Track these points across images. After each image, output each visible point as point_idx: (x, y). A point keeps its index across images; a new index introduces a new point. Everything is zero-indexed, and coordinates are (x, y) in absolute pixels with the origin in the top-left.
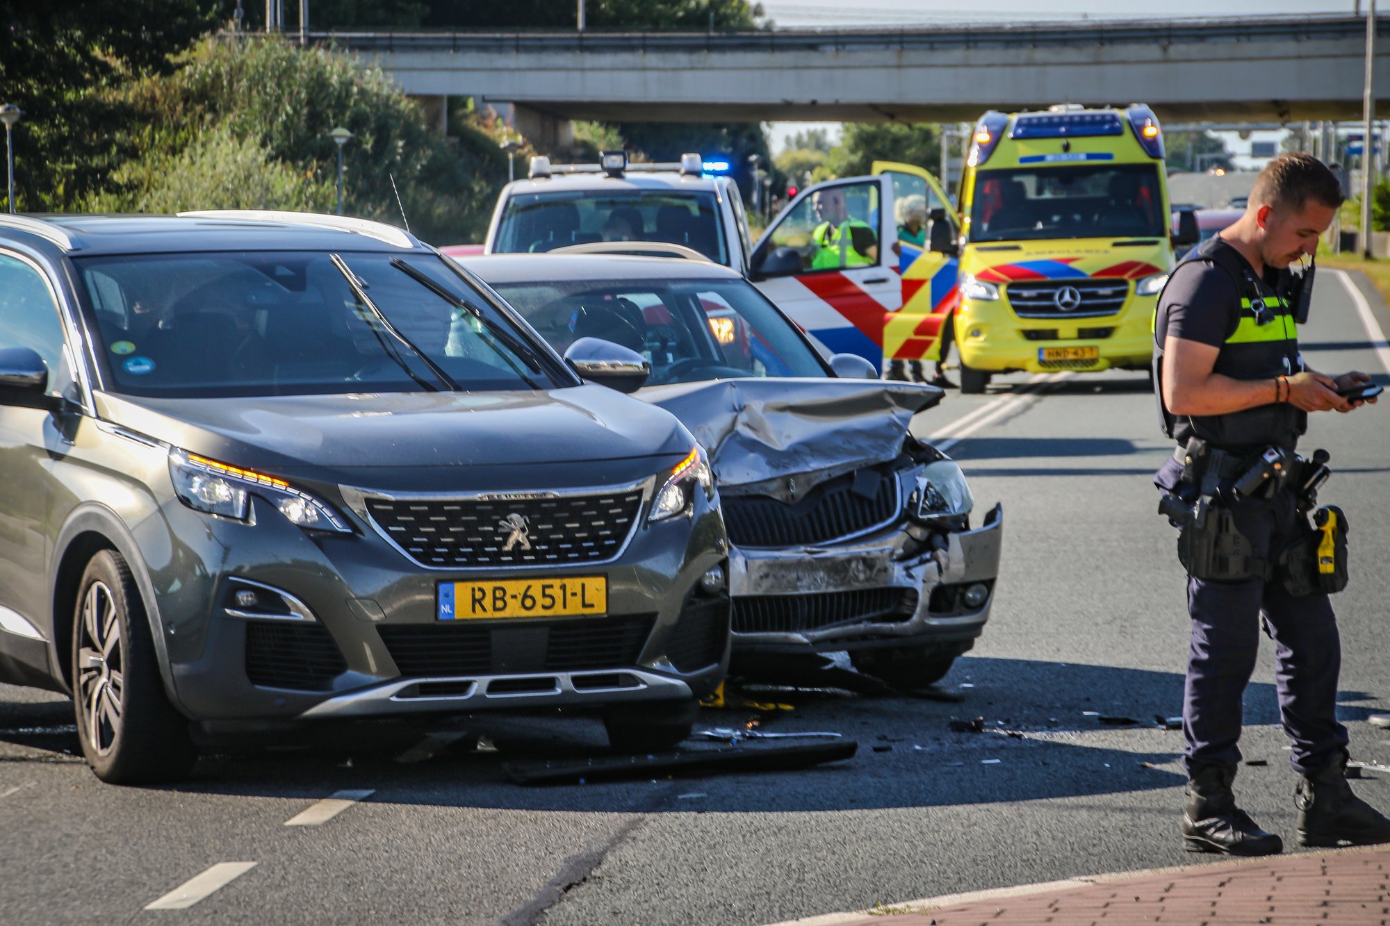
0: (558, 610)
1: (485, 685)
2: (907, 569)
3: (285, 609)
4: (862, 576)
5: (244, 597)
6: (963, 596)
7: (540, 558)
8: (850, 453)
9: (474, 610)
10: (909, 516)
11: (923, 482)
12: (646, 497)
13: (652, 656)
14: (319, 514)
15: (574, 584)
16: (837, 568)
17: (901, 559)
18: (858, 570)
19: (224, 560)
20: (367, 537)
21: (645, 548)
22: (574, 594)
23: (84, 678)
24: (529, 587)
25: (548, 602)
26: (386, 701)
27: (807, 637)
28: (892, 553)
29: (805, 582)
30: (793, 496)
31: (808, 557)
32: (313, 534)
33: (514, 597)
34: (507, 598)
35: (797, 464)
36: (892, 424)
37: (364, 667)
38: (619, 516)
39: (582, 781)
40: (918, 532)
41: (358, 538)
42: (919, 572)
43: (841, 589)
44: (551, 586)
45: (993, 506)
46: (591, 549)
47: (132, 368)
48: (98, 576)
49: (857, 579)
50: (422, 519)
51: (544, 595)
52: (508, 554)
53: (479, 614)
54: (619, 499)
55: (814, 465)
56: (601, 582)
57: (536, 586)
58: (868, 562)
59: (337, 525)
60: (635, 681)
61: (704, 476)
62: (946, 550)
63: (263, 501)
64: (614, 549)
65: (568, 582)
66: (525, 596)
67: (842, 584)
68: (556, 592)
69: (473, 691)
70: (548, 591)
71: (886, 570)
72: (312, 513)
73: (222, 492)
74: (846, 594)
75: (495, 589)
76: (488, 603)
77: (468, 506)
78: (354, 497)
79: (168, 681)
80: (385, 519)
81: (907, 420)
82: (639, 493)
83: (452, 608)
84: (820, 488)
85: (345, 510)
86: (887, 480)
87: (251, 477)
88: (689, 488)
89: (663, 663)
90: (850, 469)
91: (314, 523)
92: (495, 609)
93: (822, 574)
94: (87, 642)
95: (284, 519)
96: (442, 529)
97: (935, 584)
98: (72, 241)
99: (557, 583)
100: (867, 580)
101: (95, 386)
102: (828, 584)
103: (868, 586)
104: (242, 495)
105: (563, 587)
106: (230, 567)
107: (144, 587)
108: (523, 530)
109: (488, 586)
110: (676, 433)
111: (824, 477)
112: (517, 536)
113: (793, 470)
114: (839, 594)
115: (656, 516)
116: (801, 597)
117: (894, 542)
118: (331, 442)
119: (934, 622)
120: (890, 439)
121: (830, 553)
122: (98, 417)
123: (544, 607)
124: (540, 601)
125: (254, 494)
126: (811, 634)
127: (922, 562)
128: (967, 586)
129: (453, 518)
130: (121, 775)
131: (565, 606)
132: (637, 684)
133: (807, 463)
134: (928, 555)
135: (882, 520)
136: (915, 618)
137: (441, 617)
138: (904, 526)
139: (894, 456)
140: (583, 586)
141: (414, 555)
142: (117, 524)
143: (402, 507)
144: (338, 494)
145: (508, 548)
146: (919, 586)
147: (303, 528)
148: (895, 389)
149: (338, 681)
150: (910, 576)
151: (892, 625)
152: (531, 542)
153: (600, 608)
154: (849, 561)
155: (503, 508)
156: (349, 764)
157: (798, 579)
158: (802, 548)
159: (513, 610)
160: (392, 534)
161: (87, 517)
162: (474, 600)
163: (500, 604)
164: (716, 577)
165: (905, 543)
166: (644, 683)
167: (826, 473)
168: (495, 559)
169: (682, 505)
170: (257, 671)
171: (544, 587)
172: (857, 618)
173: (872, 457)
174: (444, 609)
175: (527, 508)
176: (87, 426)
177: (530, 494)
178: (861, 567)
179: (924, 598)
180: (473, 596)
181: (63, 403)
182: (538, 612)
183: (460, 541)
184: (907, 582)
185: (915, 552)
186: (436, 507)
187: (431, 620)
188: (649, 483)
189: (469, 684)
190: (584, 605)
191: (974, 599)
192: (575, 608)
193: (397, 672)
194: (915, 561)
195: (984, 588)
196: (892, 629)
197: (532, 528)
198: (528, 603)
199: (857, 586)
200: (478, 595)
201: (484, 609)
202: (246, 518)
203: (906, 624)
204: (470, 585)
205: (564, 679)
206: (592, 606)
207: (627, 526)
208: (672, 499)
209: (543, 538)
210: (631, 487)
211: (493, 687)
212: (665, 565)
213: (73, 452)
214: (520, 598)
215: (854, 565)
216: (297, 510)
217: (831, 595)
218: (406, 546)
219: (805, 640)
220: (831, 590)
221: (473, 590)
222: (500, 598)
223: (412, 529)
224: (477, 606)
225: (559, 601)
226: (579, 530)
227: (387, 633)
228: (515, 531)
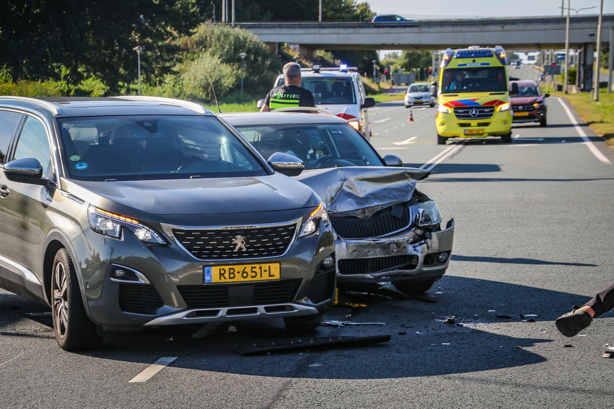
0: (258, 278)
1: (226, 311)
2: (414, 247)
3: (137, 278)
4: (395, 250)
5: (119, 273)
6: (438, 257)
7: (251, 255)
8: (391, 198)
9: (220, 279)
10: (415, 225)
11: (421, 211)
12: (298, 228)
13: (301, 297)
14: (152, 236)
15: (265, 266)
16: (385, 247)
17: (412, 243)
18: (393, 247)
19: (111, 255)
20: (173, 246)
21: (298, 249)
22: (265, 271)
23: (55, 303)
24: (245, 268)
25: (254, 274)
26: (181, 319)
27: (372, 276)
28: (408, 241)
29: (371, 253)
30: (366, 216)
31: (373, 242)
32: (149, 245)
33: (238, 272)
34: (235, 273)
35: (368, 204)
36: (408, 186)
37: (172, 304)
38: (286, 235)
39: (269, 353)
40: (419, 232)
41: (169, 246)
42: (419, 248)
43: (386, 256)
44: (255, 268)
45: (451, 219)
46: (273, 250)
47: (78, 167)
48: (60, 261)
49: (393, 252)
50: (197, 238)
51: (252, 272)
52: (236, 253)
53: (223, 280)
54: (286, 228)
55: (375, 204)
56: (278, 265)
57: (248, 268)
58: (398, 244)
59: (160, 240)
60: (293, 308)
61: (325, 216)
62: (431, 239)
63: (127, 230)
64: (283, 250)
65: (263, 265)
66: (243, 272)
67: (387, 254)
68: (257, 270)
69: (220, 314)
70: (254, 270)
71: (405, 247)
72: (149, 235)
73: (110, 225)
74: (389, 257)
75: (230, 269)
76: (227, 275)
77: (218, 232)
78: (167, 228)
79: (87, 308)
80: (181, 238)
81: (414, 184)
82: (295, 225)
83: (211, 277)
84: (378, 213)
85: (164, 234)
86: (406, 210)
87: (122, 218)
88: (318, 221)
89: (305, 300)
90: (391, 205)
91: (149, 239)
92: (230, 278)
93: (378, 249)
94: (56, 288)
95: (136, 237)
96: (206, 243)
97: (426, 253)
98: (58, 111)
99: (258, 266)
100: (398, 252)
101: (61, 175)
102: (381, 254)
103: (398, 254)
104: (118, 227)
105: (261, 268)
106: (115, 257)
107: (77, 266)
108: (243, 242)
109: (227, 268)
110: (312, 197)
111: (380, 209)
112: (239, 245)
113: (367, 206)
114: (386, 258)
115: (302, 234)
116: (369, 259)
117: (409, 236)
118: (158, 203)
119: (426, 269)
120: (408, 192)
121: (382, 240)
122: (62, 189)
123: (252, 277)
124: (250, 274)
125: (124, 227)
126: (374, 274)
127: (421, 244)
128: (439, 253)
129: (212, 238)
130: (70, 347)
131: (261, 276)
132: (294, 310)
133: (372, 203)
134: (423, 242)
135: (404, 227)
136: (417, 268)
137: (206, 282)
138: (413, 229)
139: (409, 199)
140: (269, 267)
141: (194, 254)
142: (66, 238)
143: (188, 233)
144: (160, 227)
145: (236, 250)
146: (419, 255)
147: (144, 242)
148: (409, 171)
149: (160, 310)
150: (416, 250)
151: (408, 271)
152: (247, 248)
153: (277, 276)
154: (390, 244)
155: (234, 233)
156: (171, 339)
157: (369, 252)
158: (370, 239)
159: (238, 278)
160: (184, 245)
161: (55, 233)
162: (221, 274)
163: (232, 276)
164: (330, 260)
165: (414, 236)
166: (297, 309)
167: (380, 206)
168: (230, 256)
169: (314, 230)
170: (124, 305)
171: (252, 268)
173: (400, 200)
174: (207, 278)
175: (244, 233)
176: (58, 192)
177: (246, 227)
178: (395, 246)
179: (421, 260)
180: (220, 272)
181: (49, 182)
182: (249, 279)
183: (215, 248)
184: (414, 253)
185: (418, 240)
186: (204, 233)
187: (201, 283)
188: (299, 221)
189: (218, 311)
190: (270, 276)
191: (442, 259)
192: (265, 277)
193: (186, 307)
194: (417, 244)
195: (446, 254)
196: (408, 272)
197: (247, 241)
198: (245, 275)
199: (393, 254)
200: (222, 272)
201: (225, 278)
202: (120, 238)
203: (414, 270)
204: (219, 267)
205: (261, 309)
206: (273, 276)
207: (290, 240)
208: (310, 227)
209: (252, 246)
210: (292, 222)
211: (229, 312)
212: (307, 256)
213: (51, 204)
214: (241, 273)
215: (392, 245)
216: (143, 234)
217: (383, 258)
218: (190, 250)
219: (372, 277)
220: (382, 256)
221: (220, 269)
222: (232, 273)
223: (193, 243)
224: (222, 277)
225: (259, 274)
226: (268, 242)
227: (181, 289)
228: (239, 242)
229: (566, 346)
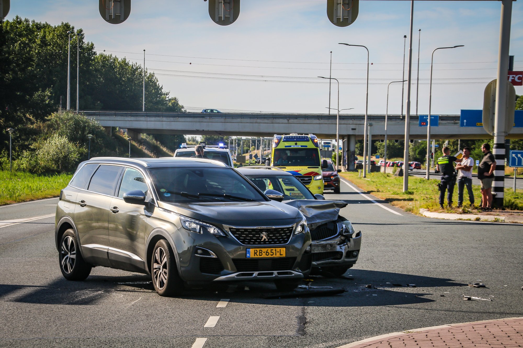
0: (274, 256)
1: (257, 274)
2: (340, 247)
3: (209, 254)
4: (329, 248)
5: (199, 251)
6: (352, 253)
7: (270, 243)
8: (326, 218)
9: (255, 255)
10: (341, 234)
11: (344, 226)
12: (294, 228)
13: (295, 268)
14: (218, 231)
15: (278, 249)
16: (324, 246)
17: (339, 244)
18: (329, 247)
19: (194, 243)
20: (229, 237)
21: (294, 241)
22: (278, 252)
23: (155, 271)
24: (268, 250)
25: (272, 254)
26: (234, 277)
27: (316, 263)
28: (337, 243)
29: (316, 250)
30: (313, 228)
31: (317, 243)
32: (216, 236)
33: (264, 252)
34: (263, 253)
35: (314, 221)
36: (335, 211)
37: (228, 269)
38: (288, 233)
39: (280, 298)
40: (343, 238)
41: (227, 237)
42: (343, 248)
43: (325, 252)
44: (273, 250)
45: (359, 232)
46: (282, 241)
47: (166, 195)
48: (160, 246)
49: (328, 249)
50: (243, 233)
51: (271, 252)
52: (262, 242)
53: (256, 256)
54: (288, 228)
55: (318, 221)
56: (284, 249)
57: (269, 249)
58: (331, 245)
59: (222, 234)
60: (292, 273)
61: (306, 223)
62: (350, 242)
63: (204, 228)
64: (287, 241)
65: (277, 249)
66: (267, 252)
67: (325, 250)
68: (274, 251)
69: (254, 275)
70: (272, 251)
71: (335, 247)
72: (216, 231)
73: (194, 226)
74: (326, 253)
75: (260, 250)
76: (258, 254)
77: (253, 230)
78: (226, 227)
79: (180, 271)
80: (233, 233)
81: (339, 210)
82: (293, 227)
83: (250, 255)
84: (319, 227)
85: (224, 230)
86: (335, 225)
87: (200, 223)
88: (303, 226)
89: (297, 269)
90: (326, 222)
91: (217, 233)
92: (260, 255)
93: (320, 248)
94: (156, 262)
95: (209, 232)
96: (247, 235)
97: (347, 251)
98: (147, 165)
99: (274, 249)
100: (331, 249)
101: (157, 199)
102: (322, 250)
103: (331, 251)
104: (198, 227)
105: (276, 250)
106: (195, 244)
107: (174, 249)
108: (266, 236)
109: (258, 250)
110: (298, 214)
111: (320, 224)
112: (264, 237)
113: (313, 222)
114: (324, 253)
115: (296, 233)
116: (315, 253)
117: (337, 240)
119: (346, 260)
120: (335, 215)
121: (322, 242)
122: (159, 207)
123: (271, 255)
124: (270, 253)
125: (201, 226)
126: (317, 262)
127: (344, 245)
128: (353, 251)
129: (250, 233)
130: (165, 294)
131: (276, 255)
132: (292, 274)
133: (316, 221)
134: (345, 244)
135: (334, 235)
136: (342, 259)
137: (247, 257)
138: (340, 236)
139: (336, 219)
140: (280, 250)
141: (240, 241)
142: (166, 233)
143: (238, 230)
144: (222, 226)
145: (263, 240)
146: (343, 251)
147: (214, 235)
148: (336, 203)
149: (222, 272)
150: (341, 249)
151: (337, 260)
152: (268, 239)
153: (284, 255)
154: (327, 244)
155: (262, 231)
156: (217, 292)
157: (315, 249)
158: (315, 241)
159: (264, 256)
160: (235, 237)
161: (157, 231)
162: (255, 253)
163: (261, 254)
164: (309, 248)
165: (340, 240)
166: (294, 274)
167: (321, 223)
168: (260, 243)
169: (301, 230)
170: (202, 269)
171: (271, 250)
172: (328, 259)
173: (331, 219)
174: (248, 255)
175: (267, 230)
176: (156, 210)
177: (269, 227)
178: (329, 246)
179: (344, 254)
180: (255, 252)
181: (149, 204)
182: (270, 256)
183: (251, 238)
184: (340, 250)
185: (342, 243)
186: (246, 230)
187: (245, 258)
188: (295, 225)
189: (253, 274)
190: (280, 255)
191: (355, 254)
192: (278, 255)
193: (236, 270)
194: (342, 245)
195: (357, 252)
196: (337, 261)
197: (268, 236)
198: (267, 254)
199: (328, 251)
200: (256, 252)
201: (257, 255)
202: (200, 232)
203: (340, 260)
204: (254, 249)
205: (275, 272)
206: (282, 255)
207: (290, 235)
208: (299, 229)
209: (271, 238)
210: (291, 226)
211: (259, 274)
212: (298, 245)
213: (153, 216)
214: (265, 253)
215: (328, 245)
216: (212, 230)
217: (322, 253)
218: (239, 240)
219: (316, 264)
220: (322, 252)
221: (255, 250)
222: (261, 252)
223: (240, 235)
224: (256, 254)
225: (275, 253)
226: (279, 236)
227: (234, 260)
228: (264, 236)
229: (441, 296)
